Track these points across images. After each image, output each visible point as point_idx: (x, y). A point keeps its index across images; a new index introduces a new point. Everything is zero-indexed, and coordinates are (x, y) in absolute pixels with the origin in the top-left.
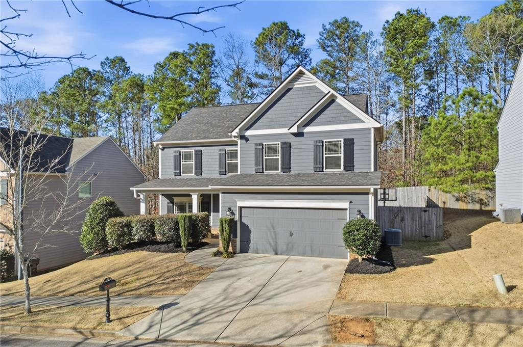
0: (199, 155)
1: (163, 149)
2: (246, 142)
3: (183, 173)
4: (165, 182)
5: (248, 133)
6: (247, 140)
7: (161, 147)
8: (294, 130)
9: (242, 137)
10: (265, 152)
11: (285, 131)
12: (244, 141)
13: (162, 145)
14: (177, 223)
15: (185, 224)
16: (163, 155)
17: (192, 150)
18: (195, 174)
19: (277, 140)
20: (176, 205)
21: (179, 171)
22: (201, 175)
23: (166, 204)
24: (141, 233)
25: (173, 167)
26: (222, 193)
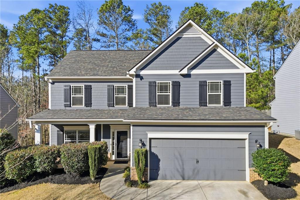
0: (89, 89)
1: (53, 83)
2: (141, 80)
3: (73, 105)
4: (55, 112)
5: (143, 73)
6: (142, 78)
7: (50, 81)
8: (185, 71)
9: (138, 76)
10: (158, 89)
11: (176, 72)
12: (139, 79)
13: (52, 79)
14: (86, 155)
15: (95, 156)
16: (53, 89)
17: (83, 85)
18: (85, 106)
19: (169, 79)
20: (65, 133)
21: (69, 103)
22: (91, 106)
23: (56, 133)
24: (46, 165)
25: (63, 99)
26: (133, 126)
